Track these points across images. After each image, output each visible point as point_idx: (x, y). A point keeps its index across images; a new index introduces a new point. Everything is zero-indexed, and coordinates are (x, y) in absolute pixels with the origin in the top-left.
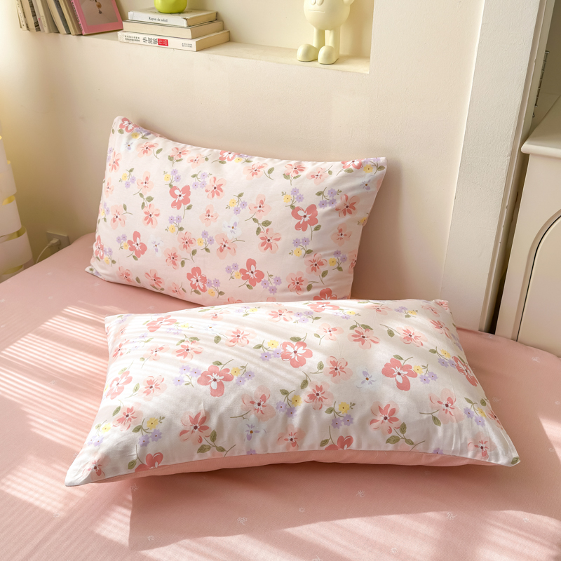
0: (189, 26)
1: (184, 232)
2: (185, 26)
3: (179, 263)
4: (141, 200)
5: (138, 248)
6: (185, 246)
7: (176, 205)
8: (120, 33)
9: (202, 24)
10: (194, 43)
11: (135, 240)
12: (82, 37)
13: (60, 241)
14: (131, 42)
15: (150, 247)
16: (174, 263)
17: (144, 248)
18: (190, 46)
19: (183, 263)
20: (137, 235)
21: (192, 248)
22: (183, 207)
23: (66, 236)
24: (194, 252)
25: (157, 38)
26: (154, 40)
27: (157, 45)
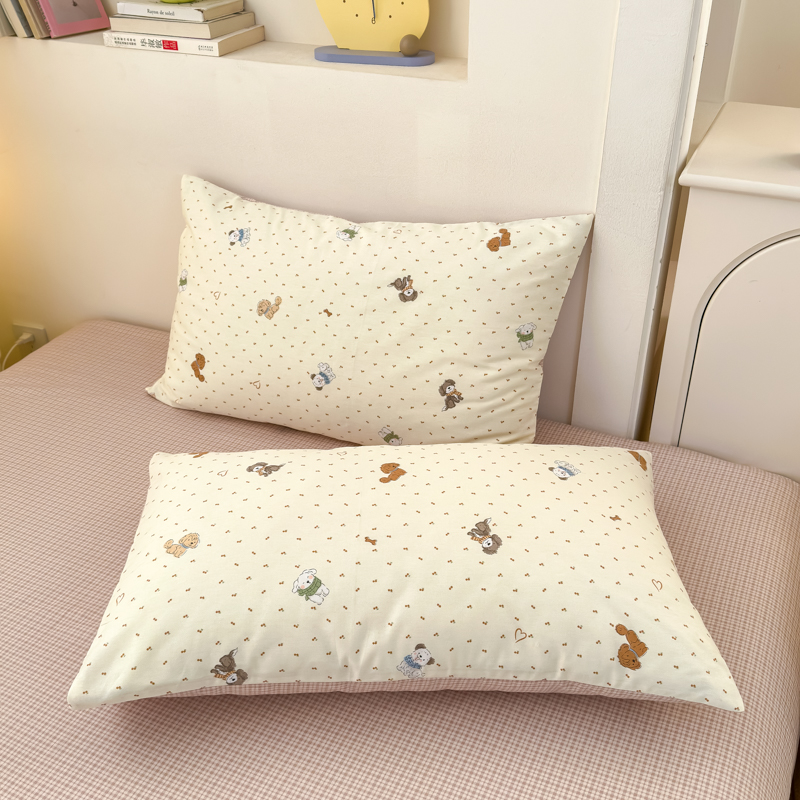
0: (206, 21)
2: (201, 20)
8: (106, 34)
9: (223, 18)
10: (215, 44)
12: (50, 41)
13: (33, 336)
14: (124, 46)
18: (210, 49)
23: (42, 328)
25: (160, 39)
26: (158, 42)
27: (162, 49)
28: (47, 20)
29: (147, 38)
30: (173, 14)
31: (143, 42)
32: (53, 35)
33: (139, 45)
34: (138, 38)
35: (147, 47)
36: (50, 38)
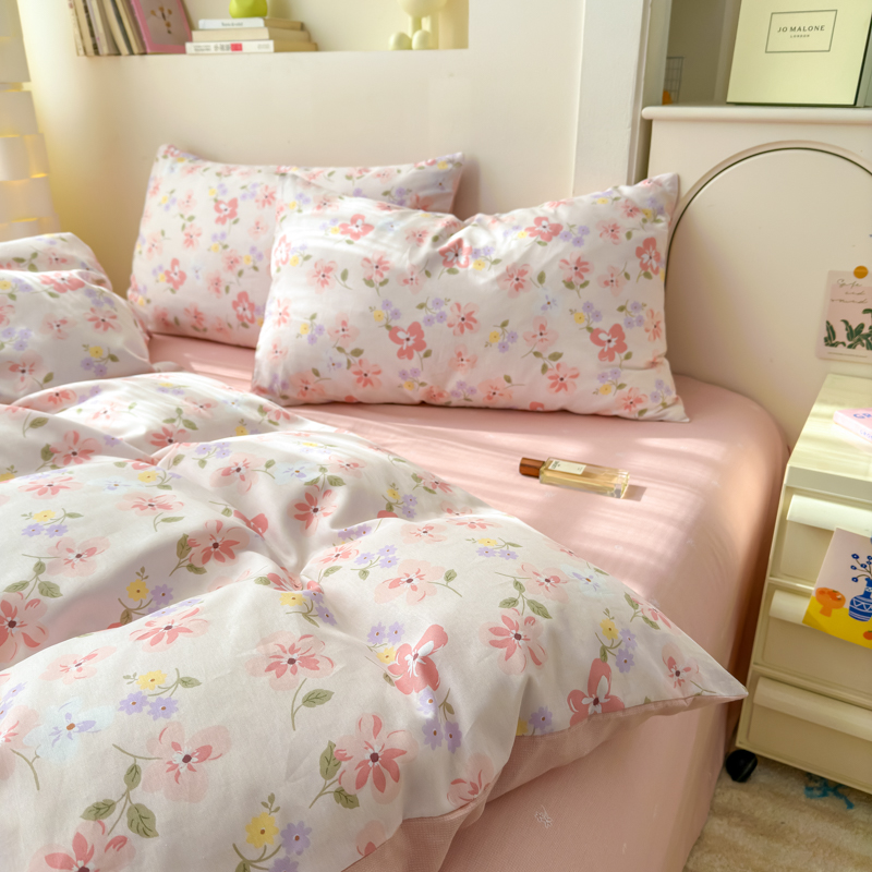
0: (267, 26)
1: (228, 250)
2: (262, 26)
3: (222, 289)
4: (181, 222)
5: (176, 278)
6: (230, 268)
7: (221, 220)
8: (188, 45)
11: (173, 268)
12: (146, 56)
14: (202, 52)
15: (190, 274)
16: (218, 291)
17: (183, 276)
18: (267, 47)
19: (227, 289)
20: (175, 262)
21: (238, 268)
22: (229, 221)
24: (240, 273)
25: (229, 43)
26: (227, 47)
27: (230, 51)
28: (145, 39)
29: (219, 44)
30: (241, 24)
31: (216, 48)
32: (148, 51)
33: (213, 51)
34: (212, 45)
35: (219, 51)
36: (145, 53)
